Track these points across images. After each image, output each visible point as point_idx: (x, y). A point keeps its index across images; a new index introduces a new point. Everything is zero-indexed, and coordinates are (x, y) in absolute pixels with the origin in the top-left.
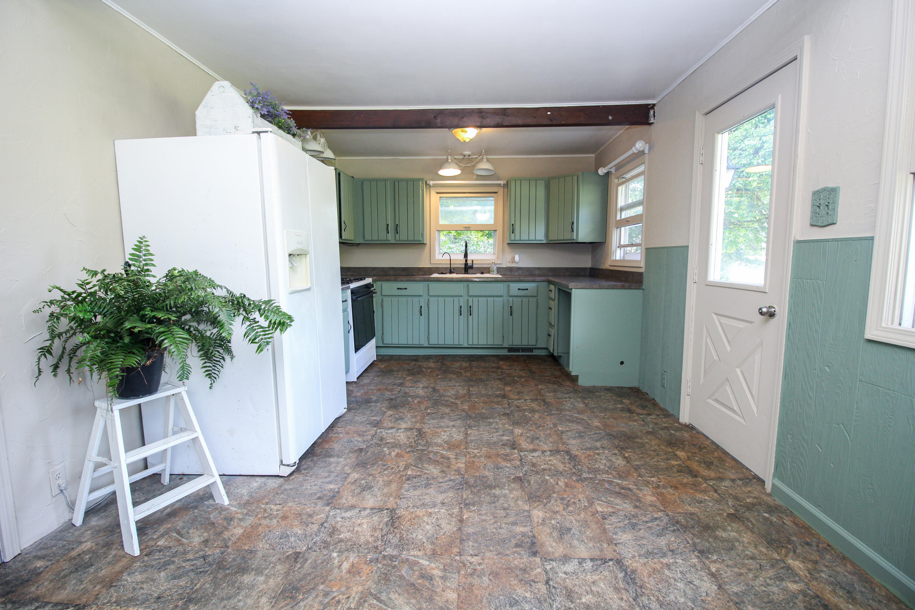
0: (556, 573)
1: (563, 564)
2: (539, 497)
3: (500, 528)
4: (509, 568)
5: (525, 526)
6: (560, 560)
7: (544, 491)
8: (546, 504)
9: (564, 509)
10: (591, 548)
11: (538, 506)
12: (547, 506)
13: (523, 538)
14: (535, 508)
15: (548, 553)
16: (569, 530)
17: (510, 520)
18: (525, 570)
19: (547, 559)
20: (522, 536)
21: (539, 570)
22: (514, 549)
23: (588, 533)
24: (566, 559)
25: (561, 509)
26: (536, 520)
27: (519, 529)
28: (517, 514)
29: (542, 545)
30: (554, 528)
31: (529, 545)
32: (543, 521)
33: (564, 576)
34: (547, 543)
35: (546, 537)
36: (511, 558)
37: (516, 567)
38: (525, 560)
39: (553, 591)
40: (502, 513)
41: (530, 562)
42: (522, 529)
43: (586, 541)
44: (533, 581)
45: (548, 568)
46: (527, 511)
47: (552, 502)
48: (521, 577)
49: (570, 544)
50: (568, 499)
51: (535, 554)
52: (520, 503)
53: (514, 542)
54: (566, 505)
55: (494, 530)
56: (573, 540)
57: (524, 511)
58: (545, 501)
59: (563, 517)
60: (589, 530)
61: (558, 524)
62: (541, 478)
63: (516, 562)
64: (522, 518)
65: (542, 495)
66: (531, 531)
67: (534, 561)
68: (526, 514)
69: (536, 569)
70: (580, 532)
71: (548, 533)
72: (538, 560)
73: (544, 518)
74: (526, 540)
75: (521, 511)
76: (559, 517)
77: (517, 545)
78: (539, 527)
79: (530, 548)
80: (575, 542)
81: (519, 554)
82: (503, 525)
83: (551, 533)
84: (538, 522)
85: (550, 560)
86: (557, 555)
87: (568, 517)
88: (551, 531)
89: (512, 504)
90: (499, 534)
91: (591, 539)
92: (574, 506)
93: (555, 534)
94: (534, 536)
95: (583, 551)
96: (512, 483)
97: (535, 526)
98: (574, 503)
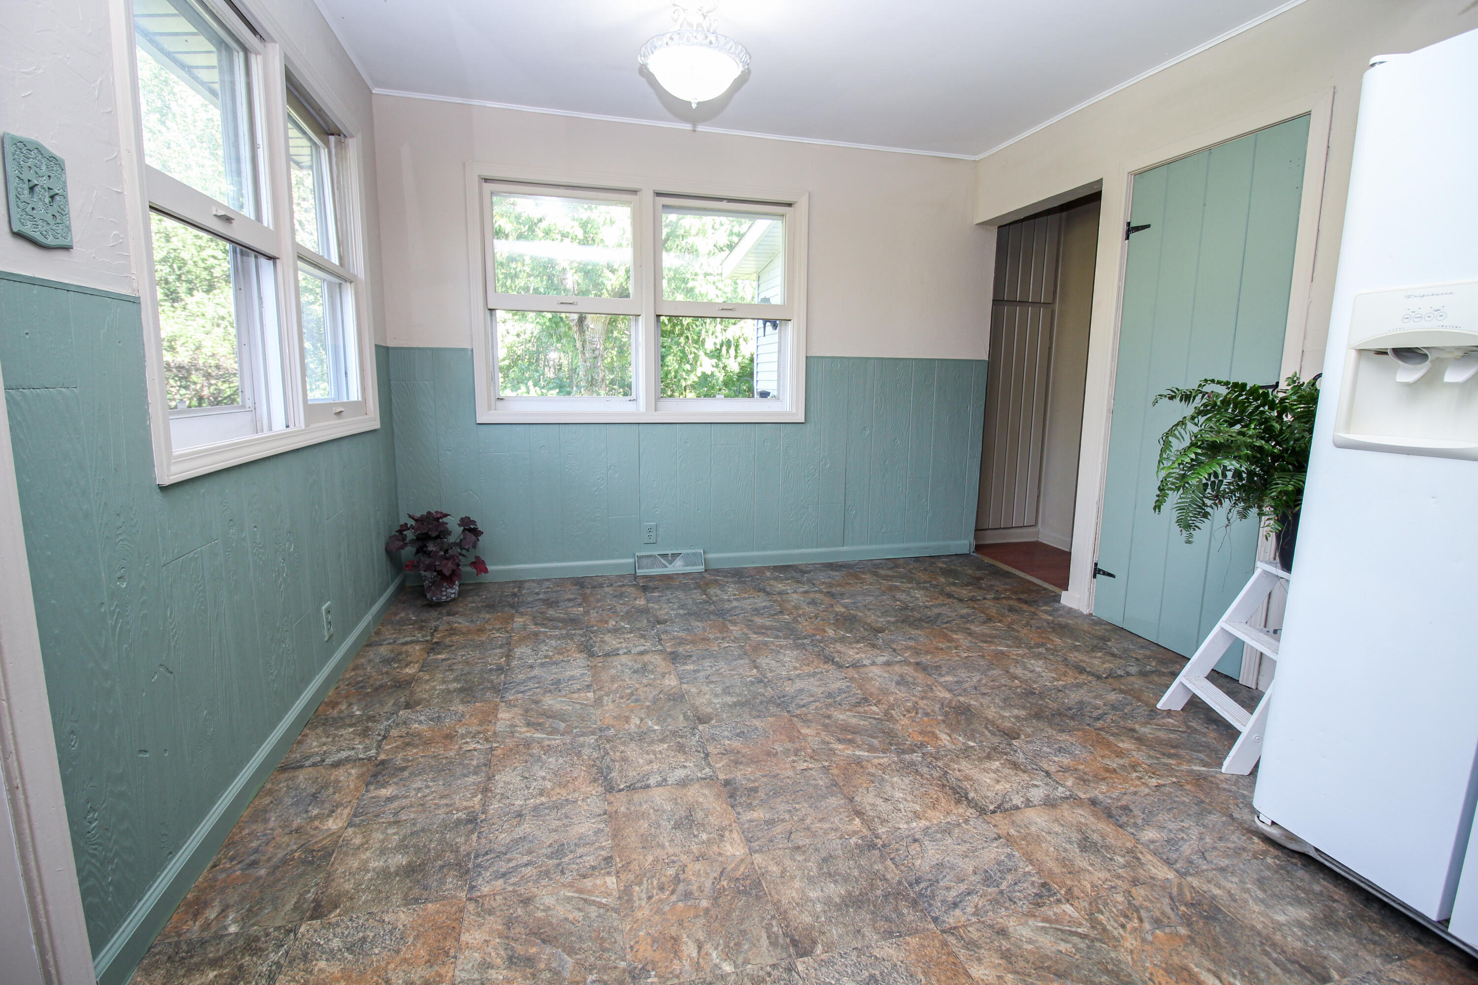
0: (696, 766)
1: (687, 776)
2: (739, 892)
3: (790, 811)
4: (757, 762)
5: (751, 821)
6: (692, 780)
7: (729, 913)
8: (722, 873)
9: (683, 868)
10: (646, 802)
11: (738, 866)
12: (719, 870)
13: (749, 801)
14: (742, 860)
15: (708, 786)
16: (677, 826)
17: (779, 828)
18: (736, 763)
19: (710, 780)
20: (751, 804)
21: (718, 765)
22: (757, 784)
23: (646, 826)
24: (683, 783)
25: (690, 866)
26: (735, 835)
27: (759, 814)
28: (771, 841)
29: (718, 796)
30: (702, 825)
31: (738, 793)
32: (722, 836)
33: (687, 764)
34: (711, 799)
35: (714, 808)
36: (758, 774)
37: (748, 765)
38: (739, 774)
39: (699, 749)
40: (801, 839)
41: (731, 772)
42: (755, 815)
43: (651, 811)
44: (724, 754)
45: (707, 770)
46: (756, 851)
47: (708, 884)
48: (740, 756)
49: (677, 804)
50: (674, 898)
51: (727, 783)
52: (774, 869)
53: (761, 794)
54: (679, 881)
55: (797, 806)
56: (672, 810)
57: (759, 851)
58: (725, 883)
59: (686, 849)
60: (642, 831)
61: (696, 833)
62: (746, 962)
63: (750, 770)
64: (760, 834)
65: (733, 898)
66: (739, 813)
67: (726, 775)
68: (755, 845)
69: (723, 766)
70: (659, 826)
71: (712, 815)
72: (722, 776)
73: (721, 841)
74: (744, 799)
75: (765, 849)
76: (695, 848)
77: (755, 790)
78: (727, 822)
79: (736, 789)
80: (668, 807)
81: (748, 780)
82: (787, 817)
83: (707, 816)
84: (731, 831)
85: (705, 779)
86: (697, 786)
87: (677, 850)
88: (706, 820)
89: (788, 862)
90: (787, 802)
91: (643, 815)
92: (663, 879)
93: (700, 815)
94: (732, 807)
95: (659, 796)
96: (813, 927)
97: (734, 825)
98: (662, 888)
